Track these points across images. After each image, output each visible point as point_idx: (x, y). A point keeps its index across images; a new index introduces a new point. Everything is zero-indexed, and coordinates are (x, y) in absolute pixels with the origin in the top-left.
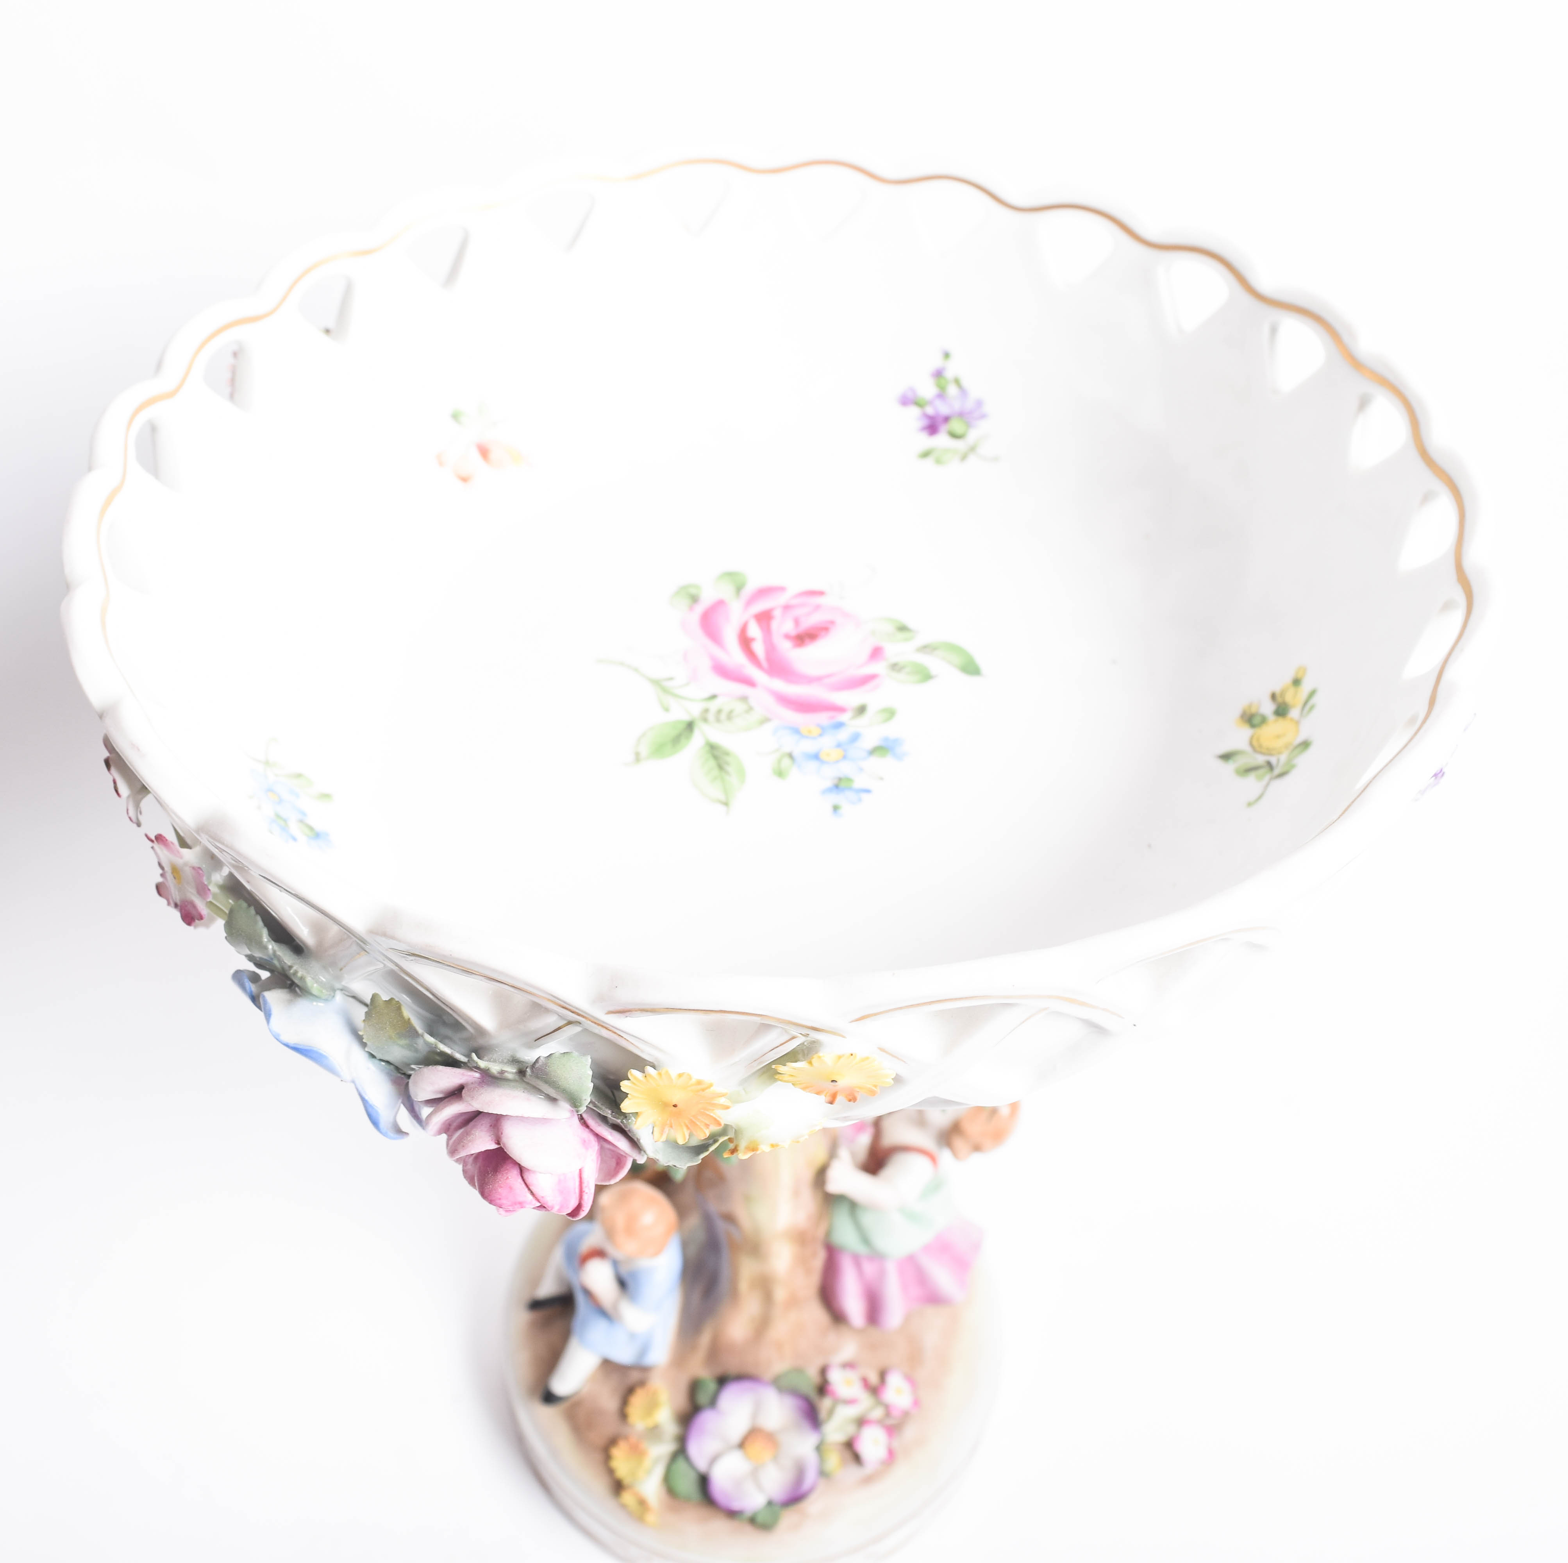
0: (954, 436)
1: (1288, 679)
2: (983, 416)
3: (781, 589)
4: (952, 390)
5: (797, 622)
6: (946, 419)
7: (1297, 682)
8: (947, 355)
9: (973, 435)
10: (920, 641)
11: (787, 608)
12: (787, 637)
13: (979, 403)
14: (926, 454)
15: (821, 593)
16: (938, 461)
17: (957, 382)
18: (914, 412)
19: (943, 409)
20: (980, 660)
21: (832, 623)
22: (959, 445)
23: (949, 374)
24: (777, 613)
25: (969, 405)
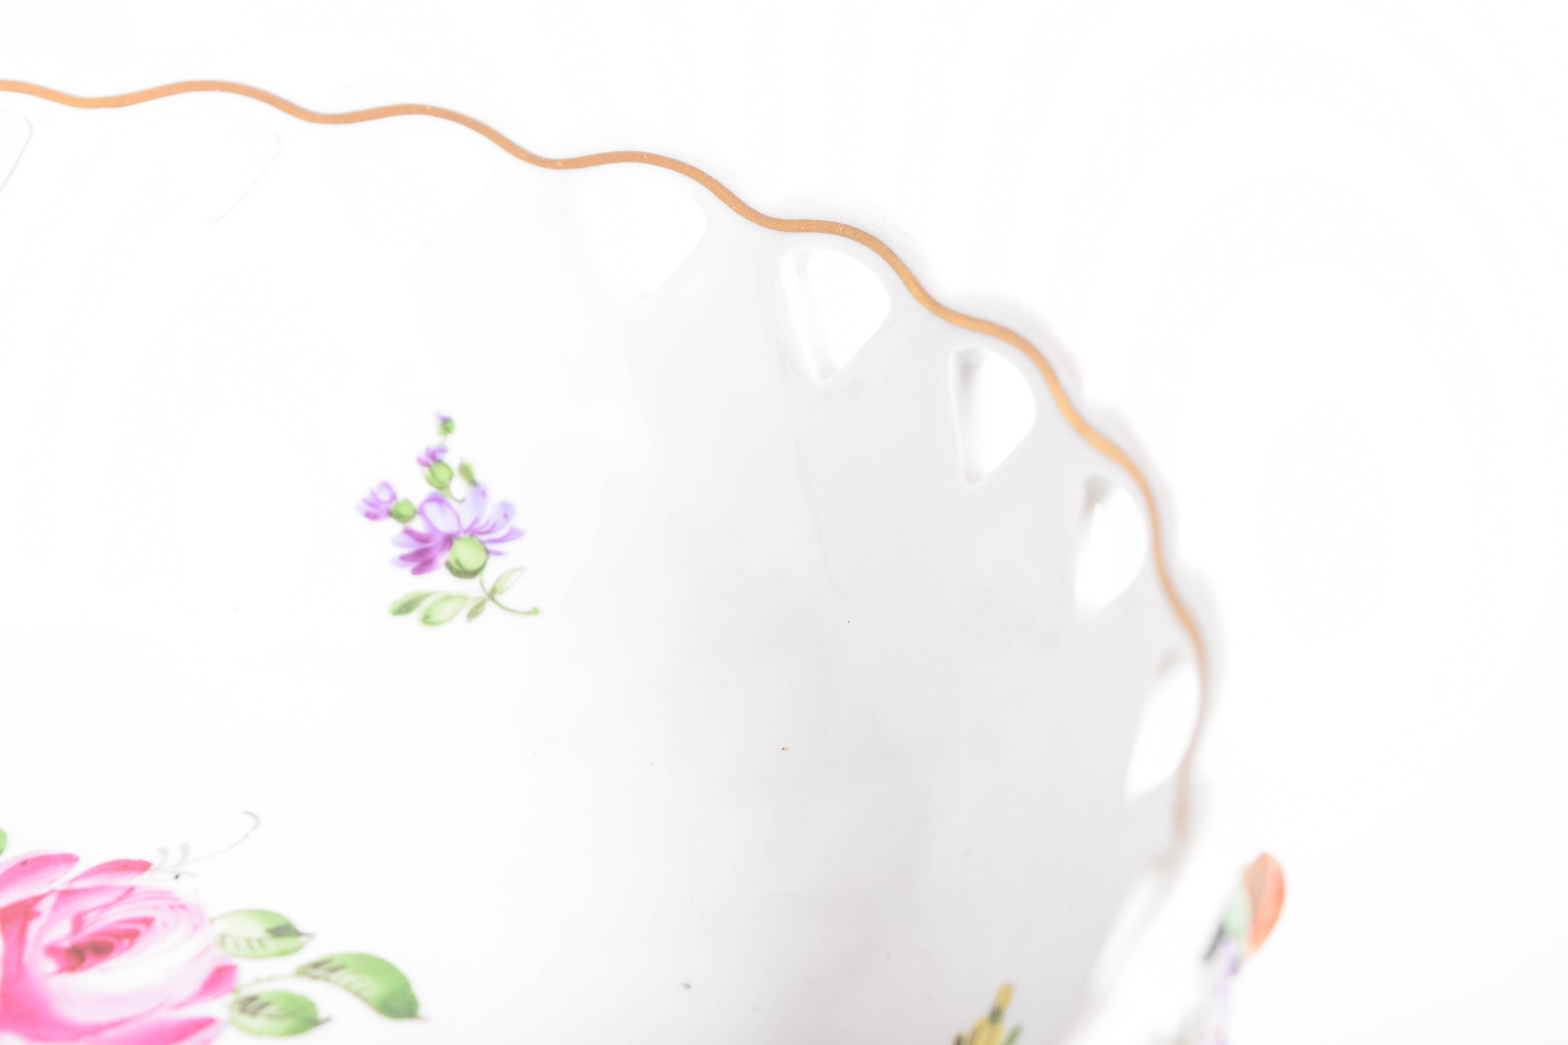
0: (461, 572)
1: (983, 1011)
2: (514, 534)
3: (70, 859)
4: (459, 488)
5: (78, 922)
6: (449, 540)
7: (996, 1015)
8: (446, 424)
9: (494, 569)
10: (311, 953)
11: (66, 895)
12: (52, 951)
13: (506, 511)
14: (406, 608)
15: (143, 866)
16: (426, 619)
17: (466, 471)
18: (391, 528)
19: (444, 524)
20: (422, 990)
21: (148, 922)
22: (471, 587)
23: (452, 459)
24: (45, 907)
25: (489, 513)
